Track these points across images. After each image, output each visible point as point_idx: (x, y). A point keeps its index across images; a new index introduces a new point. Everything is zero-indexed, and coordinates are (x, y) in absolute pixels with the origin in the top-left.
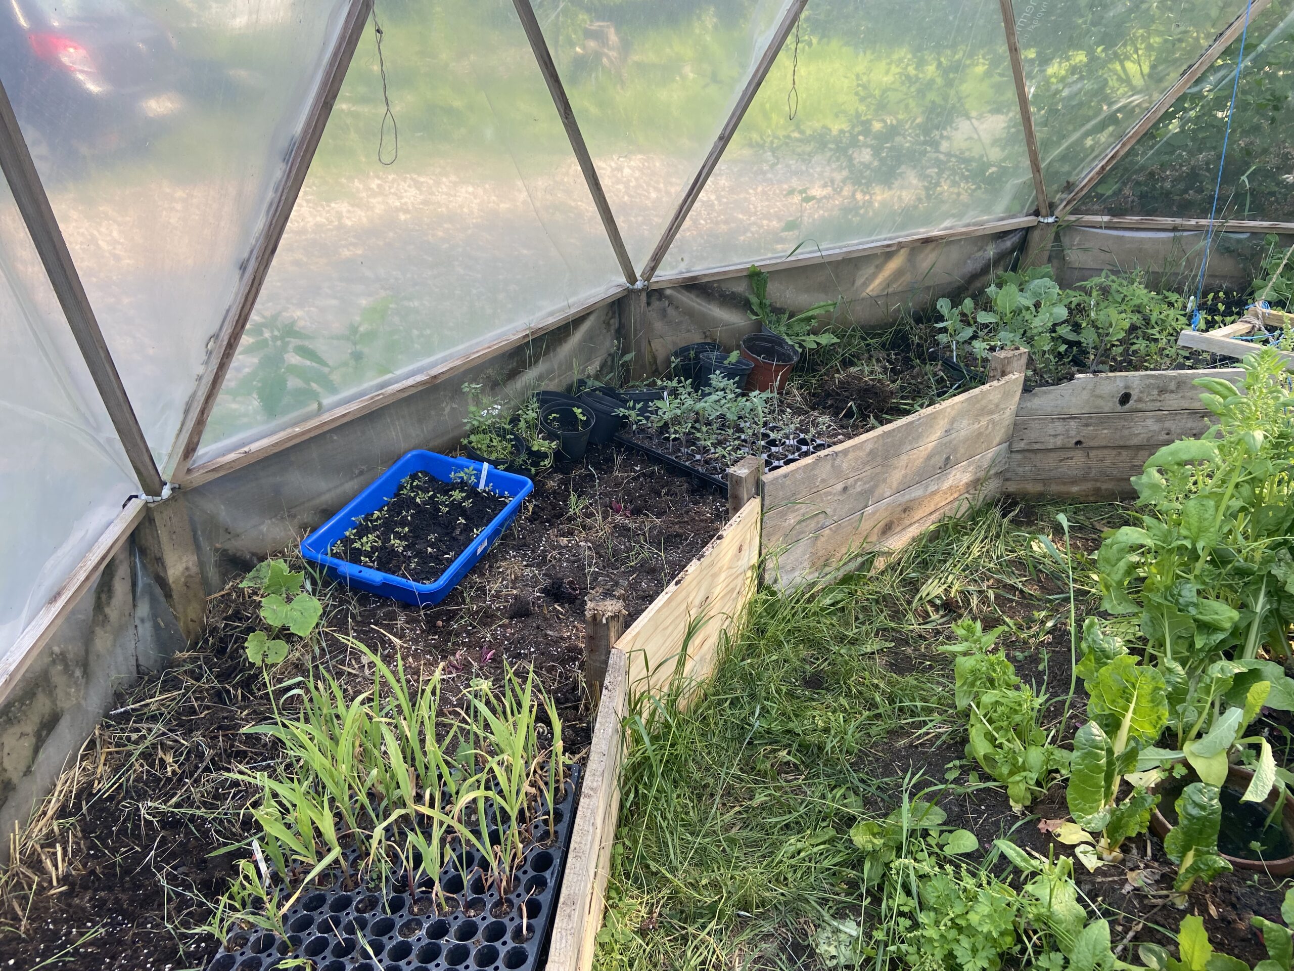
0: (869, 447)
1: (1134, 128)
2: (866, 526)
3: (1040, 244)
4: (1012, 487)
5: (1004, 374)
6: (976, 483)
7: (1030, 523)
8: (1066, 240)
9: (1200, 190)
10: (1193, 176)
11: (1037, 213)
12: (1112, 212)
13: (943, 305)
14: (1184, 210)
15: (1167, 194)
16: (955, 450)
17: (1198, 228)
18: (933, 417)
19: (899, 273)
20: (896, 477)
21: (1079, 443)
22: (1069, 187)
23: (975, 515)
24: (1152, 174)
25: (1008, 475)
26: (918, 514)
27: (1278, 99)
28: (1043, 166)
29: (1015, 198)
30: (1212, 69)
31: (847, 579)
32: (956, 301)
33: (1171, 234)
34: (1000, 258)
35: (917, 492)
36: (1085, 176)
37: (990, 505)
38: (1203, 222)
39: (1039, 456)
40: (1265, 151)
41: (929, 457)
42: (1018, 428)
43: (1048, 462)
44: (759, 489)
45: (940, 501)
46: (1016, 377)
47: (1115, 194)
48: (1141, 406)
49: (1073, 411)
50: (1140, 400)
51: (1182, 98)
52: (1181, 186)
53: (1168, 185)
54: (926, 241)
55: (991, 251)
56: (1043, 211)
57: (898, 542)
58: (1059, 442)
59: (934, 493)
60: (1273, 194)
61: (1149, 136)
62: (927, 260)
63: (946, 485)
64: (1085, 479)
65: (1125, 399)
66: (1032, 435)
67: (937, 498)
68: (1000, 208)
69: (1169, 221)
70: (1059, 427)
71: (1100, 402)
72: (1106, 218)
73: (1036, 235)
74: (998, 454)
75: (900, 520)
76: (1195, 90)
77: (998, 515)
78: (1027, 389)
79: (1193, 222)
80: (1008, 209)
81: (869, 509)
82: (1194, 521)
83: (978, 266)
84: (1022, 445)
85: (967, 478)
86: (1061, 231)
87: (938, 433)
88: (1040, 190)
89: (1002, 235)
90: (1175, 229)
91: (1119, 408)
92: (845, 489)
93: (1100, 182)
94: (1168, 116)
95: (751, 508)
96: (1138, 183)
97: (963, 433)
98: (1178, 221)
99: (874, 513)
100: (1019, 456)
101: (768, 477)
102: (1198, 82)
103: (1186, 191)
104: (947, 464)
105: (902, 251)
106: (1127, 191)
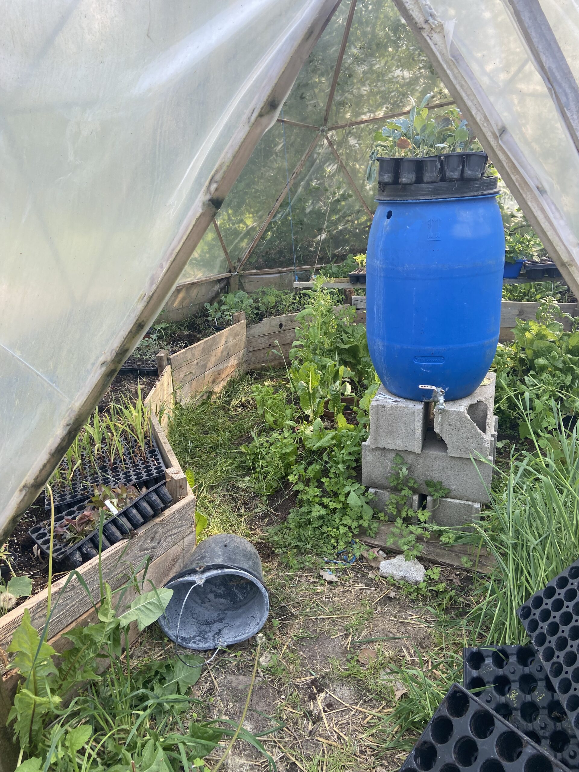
0: (202, 346)
1: (256, 235)
2: (207, 380)
3: (234, 283)
4: (251, 367)
5: (239, 321)
6: (239, 365)
7: (261, 379)
8: (243, 281)
9: (285, 257)
10: (281, 252)
11: (230, 271)
12: (257, 268)
13: (207, 306)
14: (281, 265)
15: (274, 259)
16: (230, 350)
17: (287, 271)
18: (220, 335)
19: (184, 299)
20: (213, 359)
21: (270, 345)
22: (239, 260)
23: (242, 379)
24: (267, 252)
25: (249, 362)
26: (223, 376)
27: (301, 221)
28: (228, 252)
29: (221, 267)
30: (278, 212)
31: (204, 403)
32: (211, 303)
33: (279, 275)
34: (222, 289)
35: (221, 367)
36: (244, 256)
37: (246, 374)
38: (288, 268)
39: (258, 352)
40: (302, 240)
41: (222, 352)
42: (249, 342)
43: (261, 354)
44: (169, 362)
45: (228, 371)
46: (244, 322)
47: (256, 262)
48: (287, 328)
49: (265, 333)
50: (285, 326)
51: (270, 223)
52: (278, 256)
53: (273, 256)
54: (193, 284)
55: (217, 288)
56: (232, 270)
57: (218, 388)
58: (263, 346)
59: (226, 367)
60: (308, 255)
61: (263, 238)
62: (194, 292)
63: (230, 365)
64: (275, 359)
65: (281, 326)
66: (254, 344)
67: (228, 370)
68: (216, 271)
69: (276, 270)
70: (262, 340)
71: (273, 328)
72: (255, 271)
73: (232, 280)
74: (244, 353)
75: (217, 378)
76: (274, 220)
77: (250, 377)
78: (248, 325)
79: (285, 269)
80: (219, 271)
81: (207, 373)
82: (312, 334)
83: (214, 294)
84: (251, 349)
85: (236, 362)
86: (241, 277)
87: (223, 343)
88: (230, 262)
89: (220, 281)
90: (279, 273)
91: (280, 330)
92: (197, 363)
93: (250, 257)
94: (266, 231)
95: (168, 368)
96: (263, 256)
97: (231, 343)
98: (280, 269)
99: (208, 374)
100: (251, 354)
101: (172, 356)
102: (274, 217)
103: (279, 258)
104: (228, 357)
105: (184, 289)
106: (260, 260)
